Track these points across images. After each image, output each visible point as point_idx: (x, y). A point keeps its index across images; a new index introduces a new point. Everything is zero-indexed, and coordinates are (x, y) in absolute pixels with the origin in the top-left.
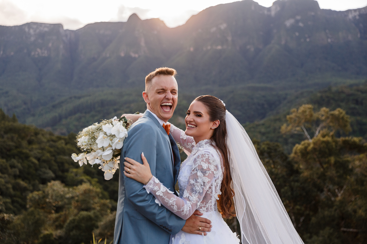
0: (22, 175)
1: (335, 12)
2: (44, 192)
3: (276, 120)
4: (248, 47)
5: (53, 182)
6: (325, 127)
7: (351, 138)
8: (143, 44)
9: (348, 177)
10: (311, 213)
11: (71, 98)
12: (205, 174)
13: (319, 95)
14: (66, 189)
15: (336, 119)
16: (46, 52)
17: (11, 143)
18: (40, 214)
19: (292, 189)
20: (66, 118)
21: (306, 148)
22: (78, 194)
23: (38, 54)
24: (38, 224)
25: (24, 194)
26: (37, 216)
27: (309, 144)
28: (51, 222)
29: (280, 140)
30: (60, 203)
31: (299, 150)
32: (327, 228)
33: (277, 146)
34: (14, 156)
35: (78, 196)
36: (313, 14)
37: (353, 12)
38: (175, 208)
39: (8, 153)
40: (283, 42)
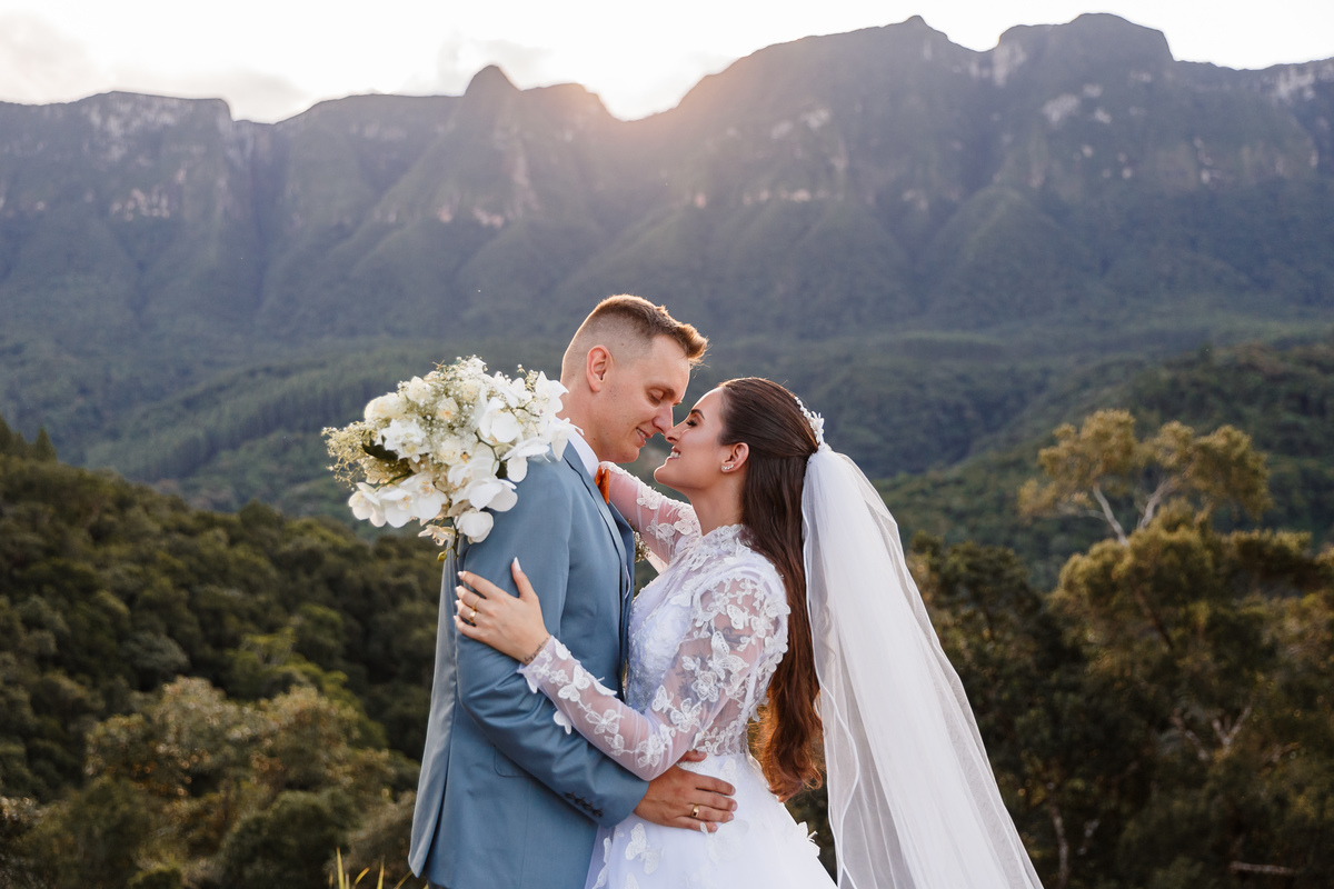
0: (67, 657)
1: (1228, 71)
2: (148, 719)
3: (1005, 467)
4: (908, 196)
5: (182, 682)
6: (1177, 493)
7: (1271, 537)
8: (520, 177)
9: (1261, 677)
10: (1125, 809)
11: (252, 374)
12: (735, 645)
13: (1165, 375)
14: (231, 708)
15: (1218, 464)
16: (164, 202)
17: (31, 538)
18: (135, 799)
19: (1054, 716)
20: (234, 446)
21: (1107, 569)
22: (274, 725)
23: (136, 210)
24: (125, 836)
25: (73, 727)
26: (125, 808)
27: (1118, 555)
28: (175, 828)
29: (1020, 539)
30: (208, 760)
31: (1083, 573)
32: (1181, 860)
33: (1005, 559)
34: (38, 586)
35: (272, 735)
36: (1146, 78)
37: (1292, 72)
38: (616, 744)
39: (17, 573)
40: (1036, 182)
